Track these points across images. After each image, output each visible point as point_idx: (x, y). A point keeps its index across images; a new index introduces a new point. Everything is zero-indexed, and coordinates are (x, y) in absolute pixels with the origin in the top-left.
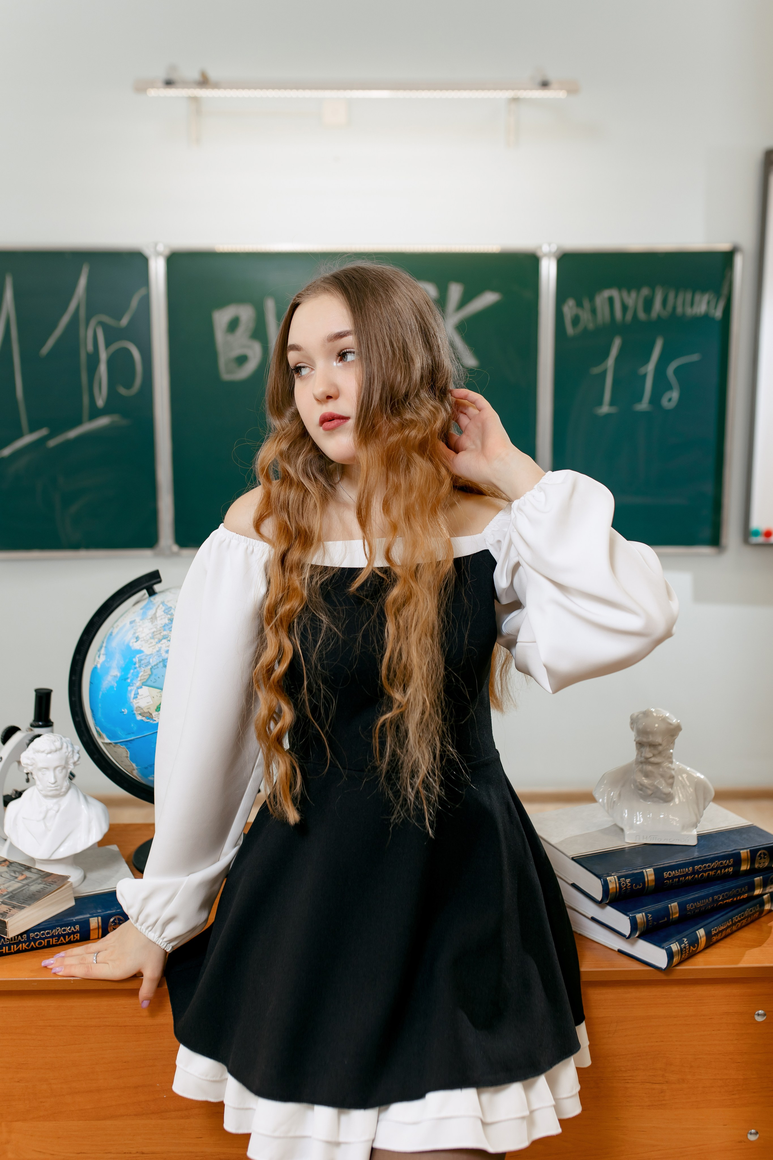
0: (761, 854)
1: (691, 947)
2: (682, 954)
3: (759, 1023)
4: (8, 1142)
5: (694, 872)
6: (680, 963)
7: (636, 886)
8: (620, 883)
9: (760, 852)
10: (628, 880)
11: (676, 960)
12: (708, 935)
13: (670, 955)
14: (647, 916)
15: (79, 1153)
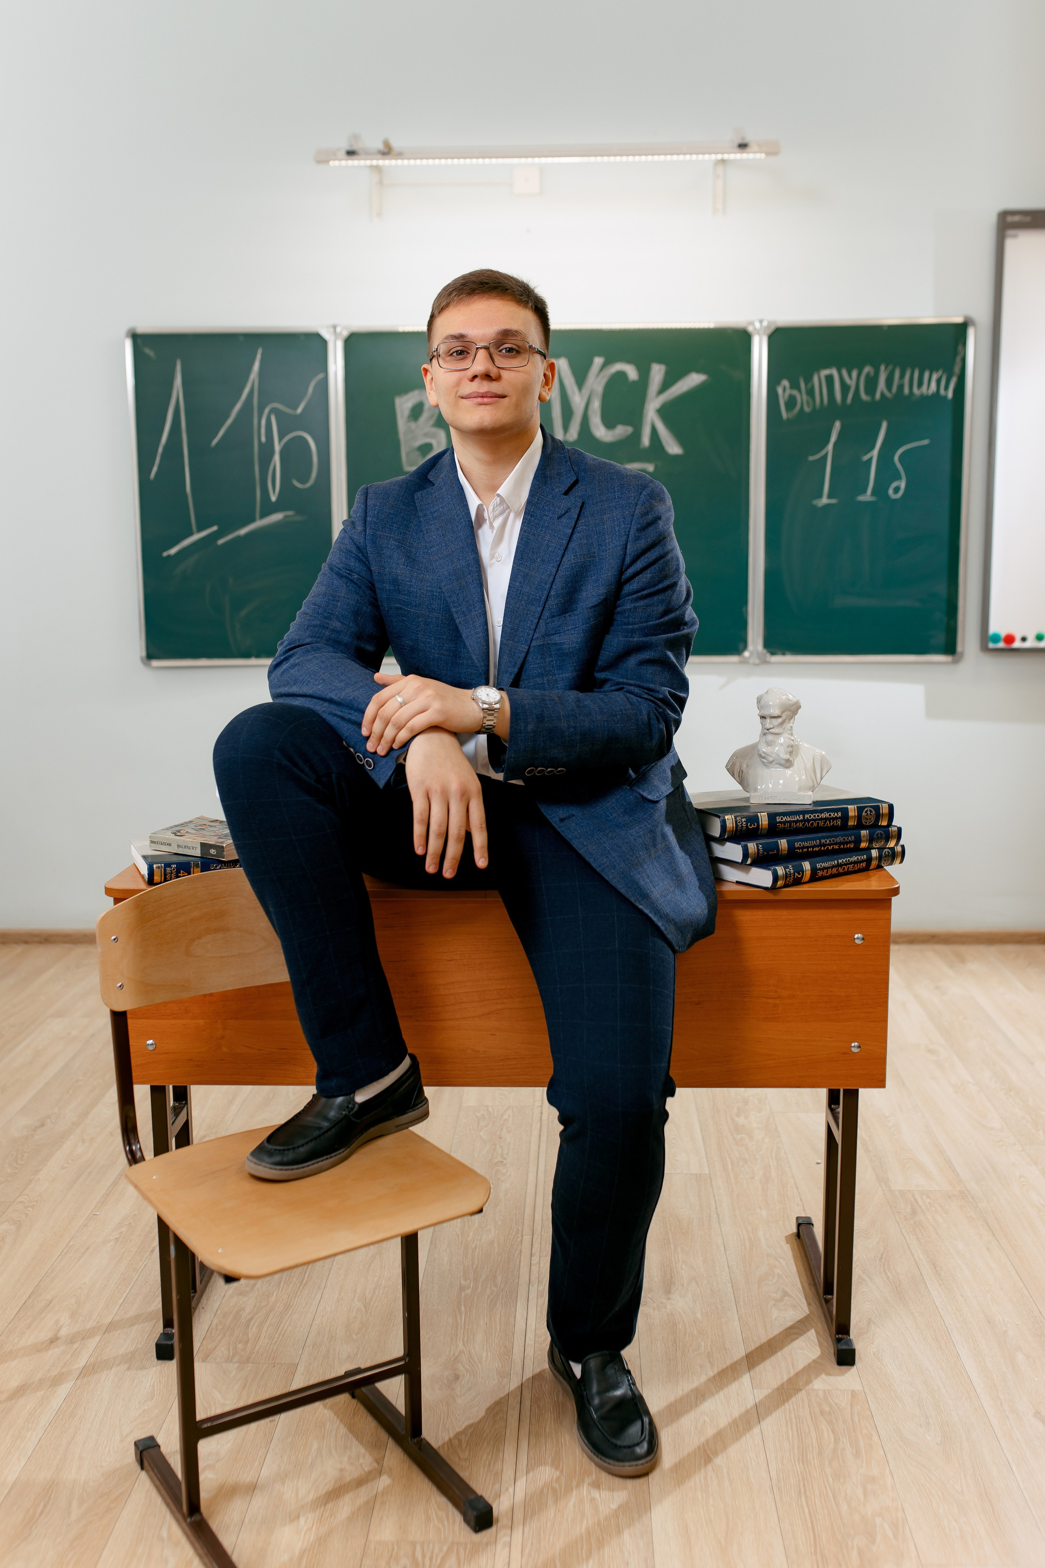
0: (867, 811)
1: (796, 874)
2: (786, 879)
3: (858, 945)
4: (223, 1038)
5: (804, 820)
6: (786, 886)
7: (751, 825)
8: (736, 822)
9: (866, 809)
10: (744, 820)
11: (780, 883)
12: (814, 870)
13: (776, 878)
14: (758, 847)
15: (281, 1049)
